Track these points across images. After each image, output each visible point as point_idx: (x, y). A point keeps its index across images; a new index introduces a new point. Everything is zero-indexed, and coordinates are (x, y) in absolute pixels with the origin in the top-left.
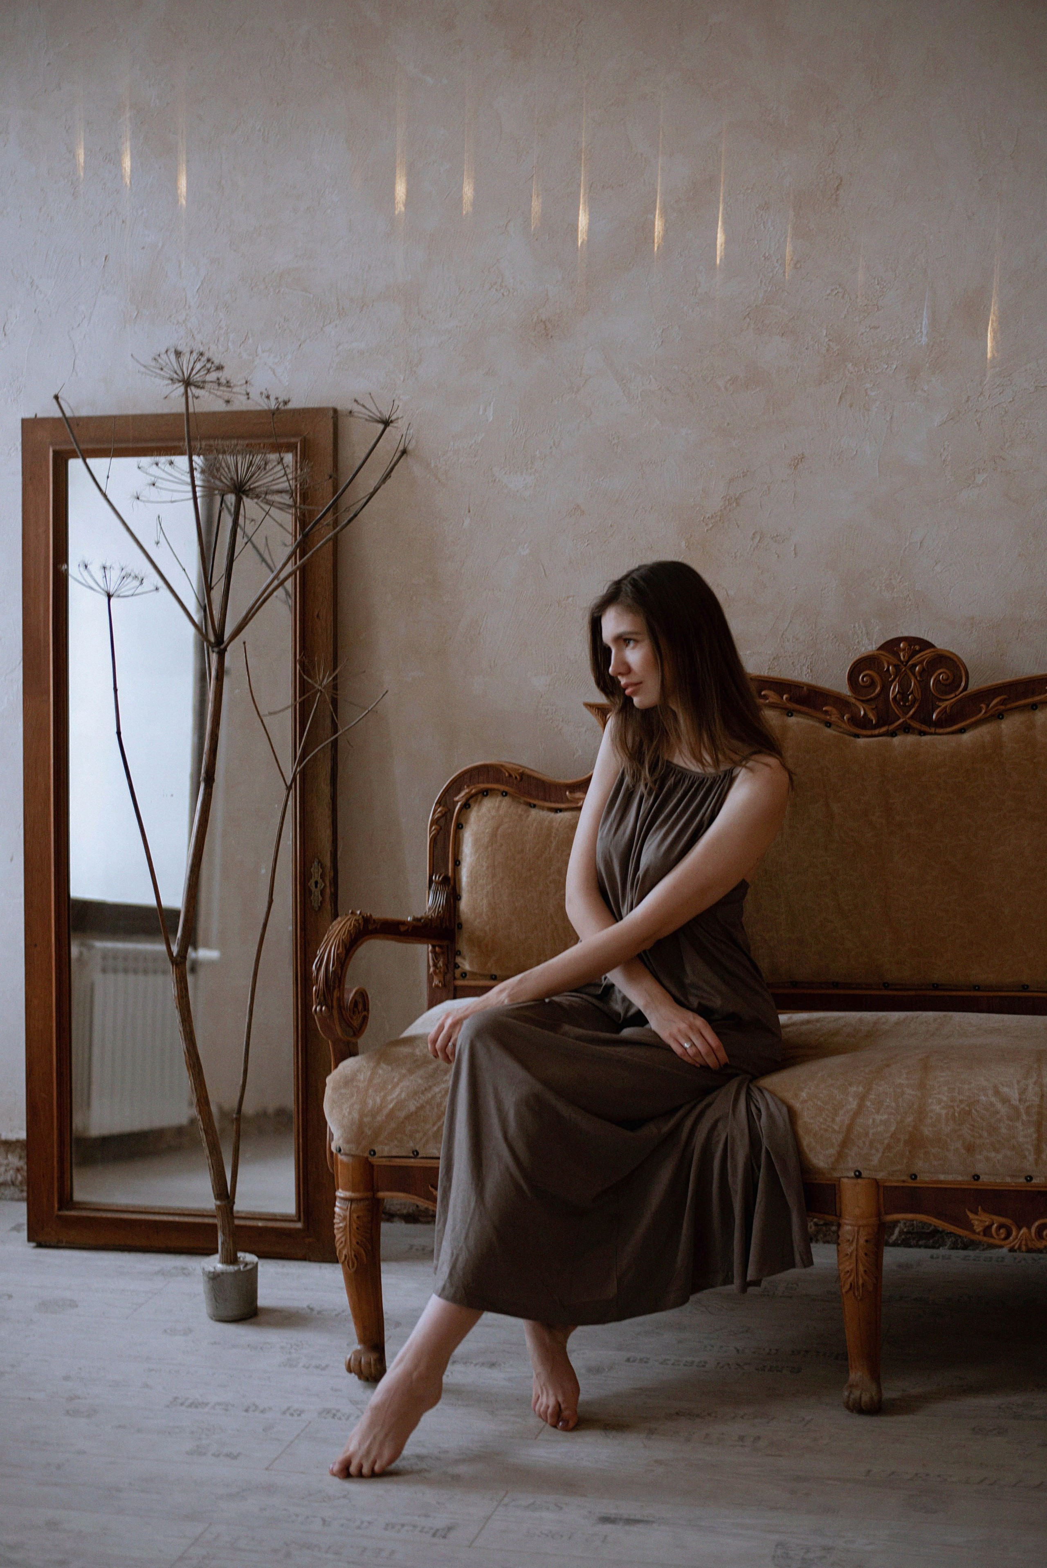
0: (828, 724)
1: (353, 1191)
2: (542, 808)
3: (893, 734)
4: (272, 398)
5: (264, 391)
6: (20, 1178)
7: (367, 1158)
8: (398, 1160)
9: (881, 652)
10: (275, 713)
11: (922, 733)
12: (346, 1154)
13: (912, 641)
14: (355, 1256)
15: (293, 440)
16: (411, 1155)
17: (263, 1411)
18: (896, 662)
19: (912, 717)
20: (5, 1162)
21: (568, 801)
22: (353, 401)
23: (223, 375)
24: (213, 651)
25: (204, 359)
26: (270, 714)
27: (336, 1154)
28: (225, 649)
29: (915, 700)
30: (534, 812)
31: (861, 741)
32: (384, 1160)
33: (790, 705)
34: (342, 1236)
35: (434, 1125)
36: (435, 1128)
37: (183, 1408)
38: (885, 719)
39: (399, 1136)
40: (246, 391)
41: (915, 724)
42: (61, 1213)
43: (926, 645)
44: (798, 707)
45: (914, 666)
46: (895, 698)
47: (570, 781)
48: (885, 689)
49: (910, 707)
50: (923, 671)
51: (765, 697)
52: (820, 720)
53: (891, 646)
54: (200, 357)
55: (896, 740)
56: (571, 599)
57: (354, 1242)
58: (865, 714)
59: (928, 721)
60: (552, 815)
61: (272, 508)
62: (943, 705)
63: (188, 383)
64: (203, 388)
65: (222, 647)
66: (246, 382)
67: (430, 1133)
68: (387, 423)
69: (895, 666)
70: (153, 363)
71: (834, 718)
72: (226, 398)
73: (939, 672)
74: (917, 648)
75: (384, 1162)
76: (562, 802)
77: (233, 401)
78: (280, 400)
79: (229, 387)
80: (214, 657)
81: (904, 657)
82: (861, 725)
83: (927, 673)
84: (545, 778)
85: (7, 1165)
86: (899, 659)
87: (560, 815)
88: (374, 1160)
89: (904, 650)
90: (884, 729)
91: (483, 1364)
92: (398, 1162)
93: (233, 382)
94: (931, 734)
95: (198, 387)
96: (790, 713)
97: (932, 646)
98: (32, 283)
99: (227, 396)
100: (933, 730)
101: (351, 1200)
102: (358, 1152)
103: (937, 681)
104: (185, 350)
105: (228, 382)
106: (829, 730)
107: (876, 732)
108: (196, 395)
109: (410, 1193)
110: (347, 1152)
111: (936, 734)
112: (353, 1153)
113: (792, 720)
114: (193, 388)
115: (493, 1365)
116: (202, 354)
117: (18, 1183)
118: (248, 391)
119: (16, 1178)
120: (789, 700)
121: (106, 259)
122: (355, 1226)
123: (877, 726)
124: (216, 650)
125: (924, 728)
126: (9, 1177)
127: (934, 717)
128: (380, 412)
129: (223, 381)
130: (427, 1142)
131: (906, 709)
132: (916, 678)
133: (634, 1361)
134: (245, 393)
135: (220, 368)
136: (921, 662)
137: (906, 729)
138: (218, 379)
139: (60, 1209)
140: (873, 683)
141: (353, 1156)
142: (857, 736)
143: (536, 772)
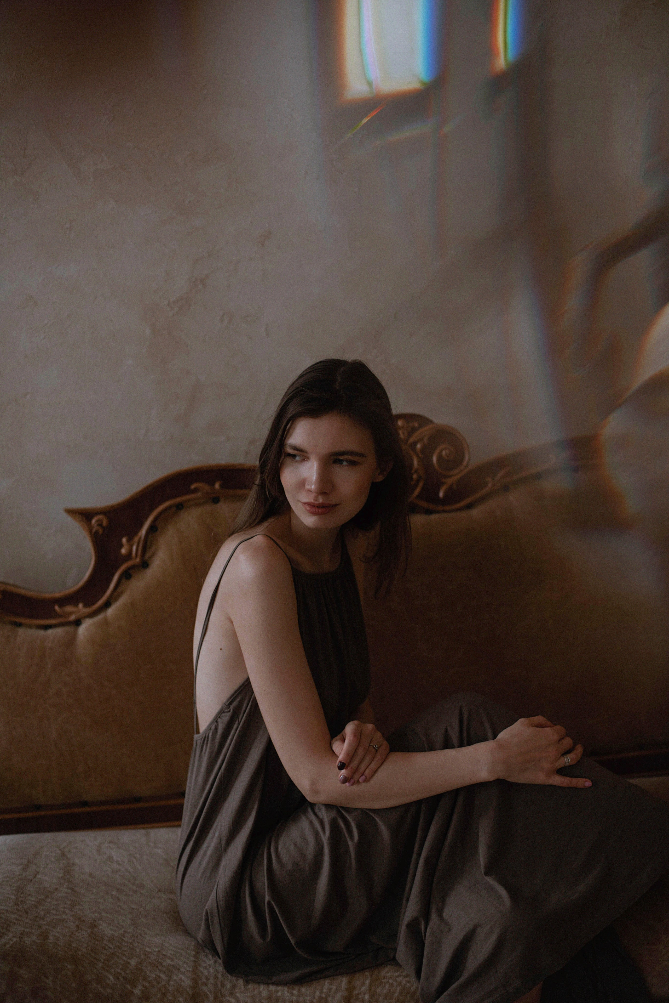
2: (30, 626)
11: (429, 512)
13: (409, 418)
19: (417, 497)
21: (58, 616)
29: (419, 479)
30: (21, 631)
41: (424, 504)
43: (423, 420)
45: (415, 444)
47: (57, 595)
50: (424, 448)
56: (28, 396)
59: (436, 500)
60: (42, 633)
62: (449, 481)
73: (441, 447)
74: (416, 424)
76: (51, 618)
81: (404, 434)
83: (428, 450)
84: (29, 594)
87: (50, 632)
89: (402, 427)
94: (438, 512)
97: (430, 422)
100: (438, 508)
103: (440, 458)
111: (444, 511)
127: (440, 496)
136: (421, 440)
143: (20, 587)
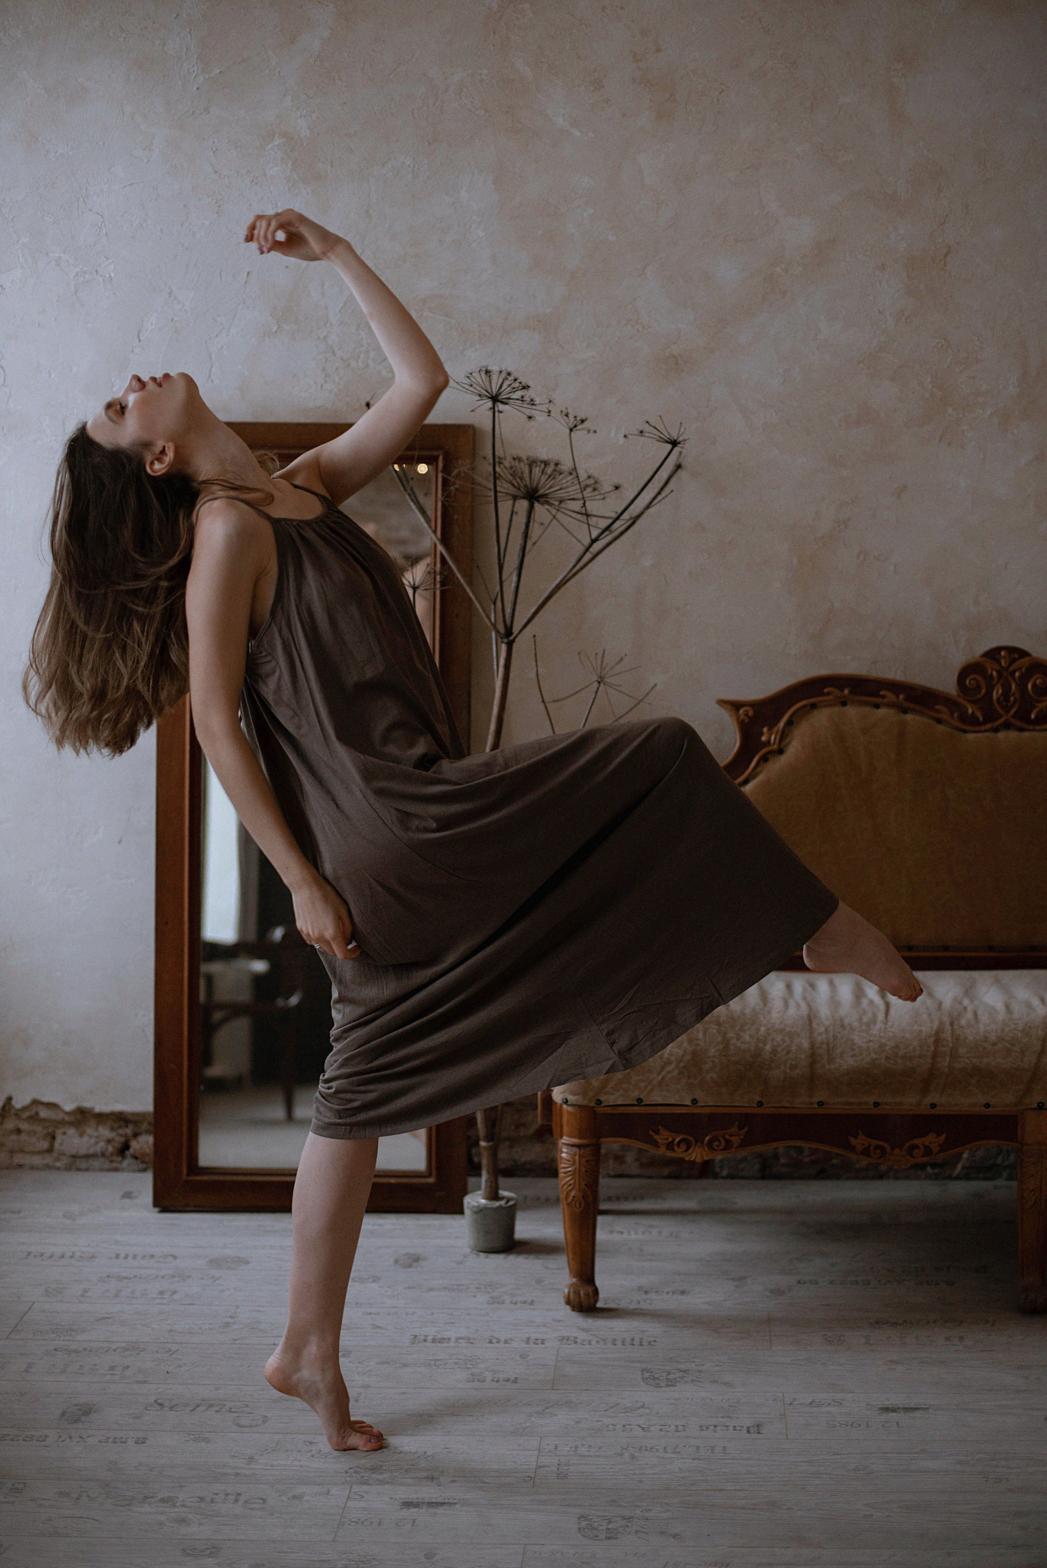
0: (939, 721)
1: (580, 1138)
3: (996, 730)
4: (571, 417)
5: (564, 410)
6: (110, 1148)
7: (593, 1107)
8: (622, 1108)
9: (985, 659)
10: (557, 701)
11: (1021, 730)
12: (572, 1105)
13: (1011, 650)
14: (583, 1196)
15: (435, 453)
16: (636, 1103)
17: (506, 1342)
18: (998, 668)
19: (1013, 717)
20: (96, 1134)
22: (645, 422)
23: (528, 394)
24: (503, 642)
25: (511, 378)
26: (554, 701)
27: (561, 1105)
28: (513, 641)
29: (1015, 701)
31: (971, 736)
32: (608, 1108)
33: (906, 704)
34: (571, 1179)
35: (659, 1074)
36: (660, 1077)
37: (428, 1344)
38: (990, 716)
39: (625, 1086)
40: (548, 409)
41: (1015, 723)
42: (190, 1178)
43: (1024, 653)
44: (911, 705)
45: (1014, 672)
46: (998, 700)
48: (989, 693)
49: (1012, 707)
50: (1022, 676)
51: (883, 697)
52: (933, 718)
53: (993, 654)
54: (507, 377)
55: (1001, 735)
57: (583, 1183)
58: (973, 712)
59: (1028, 720)
61: (559, 513)
62: (1040, 706)
63: (495, 399)
64: (506, 404)
65: (511, 638)
66: (550, 402)
67: (655, 1082)
68: (674, 443)
69: (998, 672)
70: (467, 381)
71: (945, 717)
72: (529, 414)
73: (1036, 677)
74: (1016, 656)
75: (609, 1111)
77: (534, 417)
78: (579, 418)
79: (533, 405)
80: (504, 647)
81: (1005, 663)
82: (970, 723)
83: (1025, 678)
85: (98, 1137)
86: (1001, 666)
88: (600, 1110)
89: (1005, 657)
90: (988, 726)
91: (674, 1293)
92: (622, 1110)
93: (538, 401)
95: (502, 403)
96: (905, 711)
97: (1030, 655)
98: (170, 293)
99: (528, 412)
100: (1031, 727)
101: (578, 1146)
102: (585, 1103)
103: (1034, 686)
104: (494, 368)
105: (532, 400)
106: (941, 727)
107: (983, 728)
108: (501, 410)
109: (630, 1138)
110: (574, 1103)
111: (1034, 730)
112: (579, 1103)
113: (909, 717)
114: (499, 404)
115: (683, 1293)
116: (509, 374)
117: (108, 1153)
118: (550, 409)
119: (107, 1149)
120: (905, 699)
121: (248, 275)
122: (583, 1169)
123: (985, 722)
124: (505, 640)
125: (1024, 725)
126: (98, 1149)
127: (1033, 716)
128: (669, 433)
129: (527, 398)
130: (650, 1092)
131: (1007, 709)
132: (1016, 681)
133: (805, 1283)
134: (547, 410)
135: (526, 387)
136: (1019, 669)
137: (1007, 726)
138: (523, 397)
139: (188, 1175)
140: (979, 688)
141: (580, 1106)
142: (965, 731)
